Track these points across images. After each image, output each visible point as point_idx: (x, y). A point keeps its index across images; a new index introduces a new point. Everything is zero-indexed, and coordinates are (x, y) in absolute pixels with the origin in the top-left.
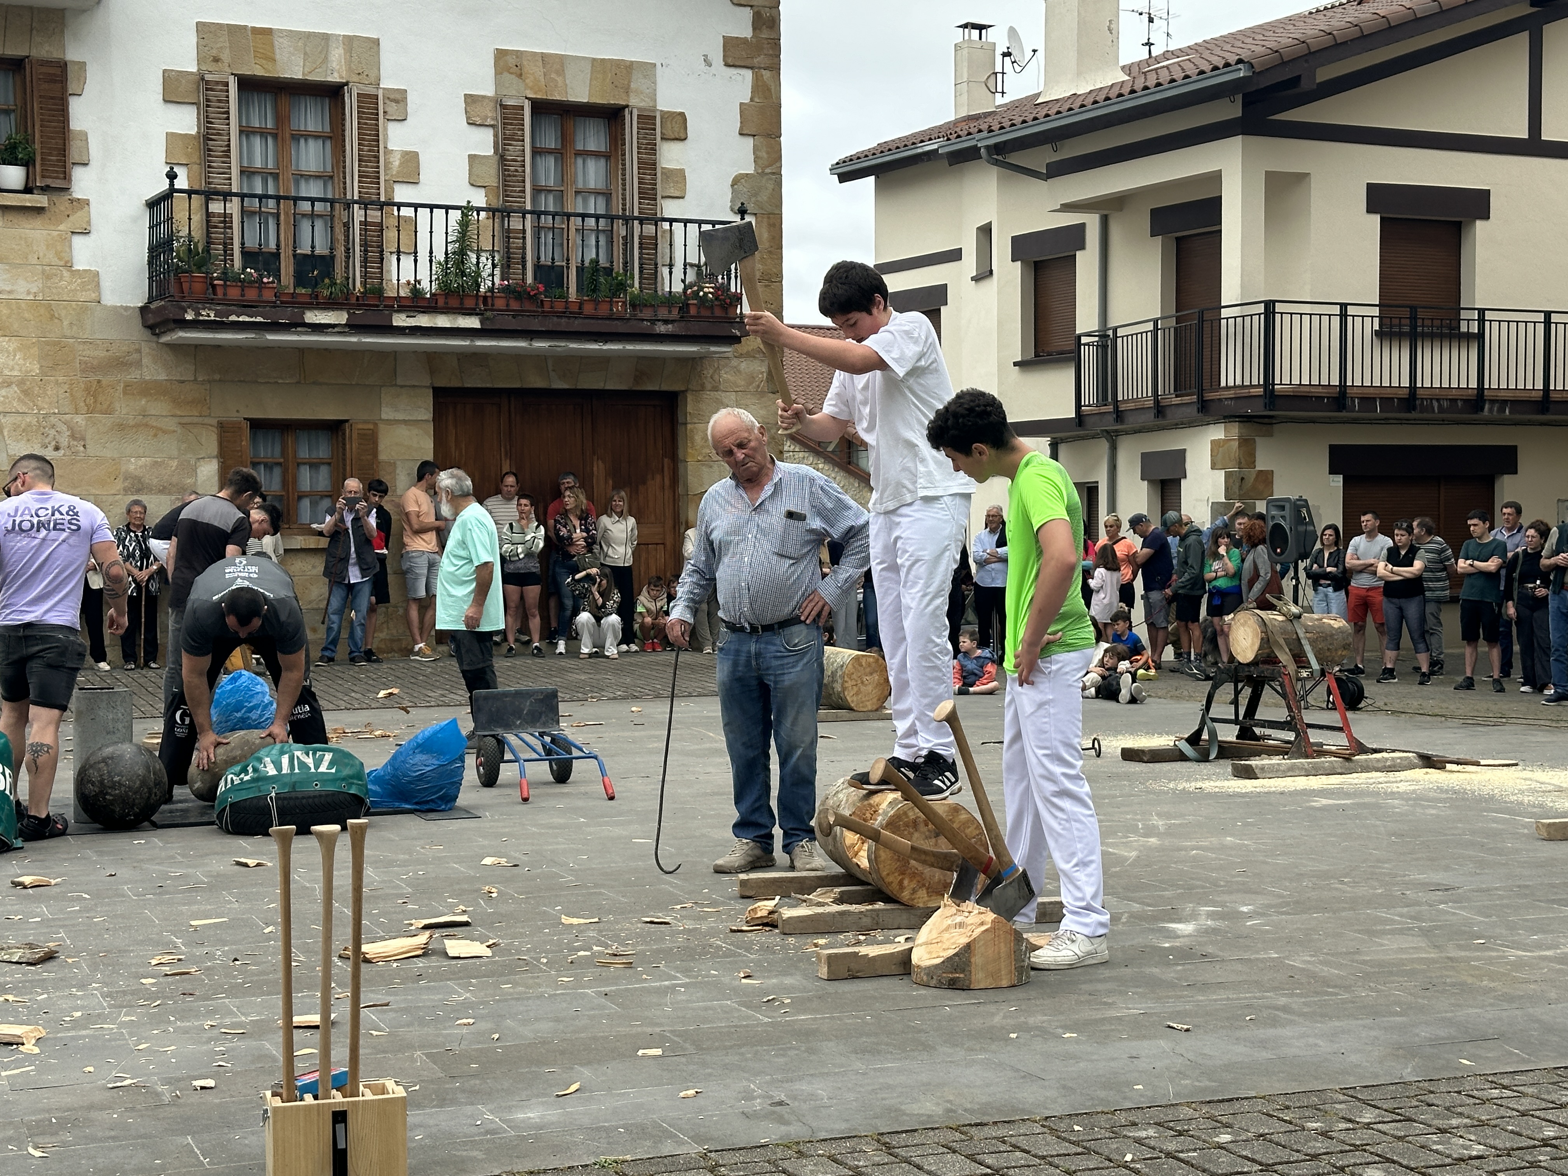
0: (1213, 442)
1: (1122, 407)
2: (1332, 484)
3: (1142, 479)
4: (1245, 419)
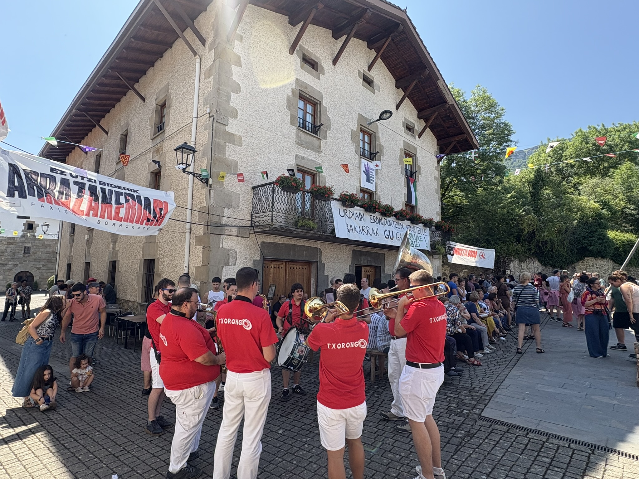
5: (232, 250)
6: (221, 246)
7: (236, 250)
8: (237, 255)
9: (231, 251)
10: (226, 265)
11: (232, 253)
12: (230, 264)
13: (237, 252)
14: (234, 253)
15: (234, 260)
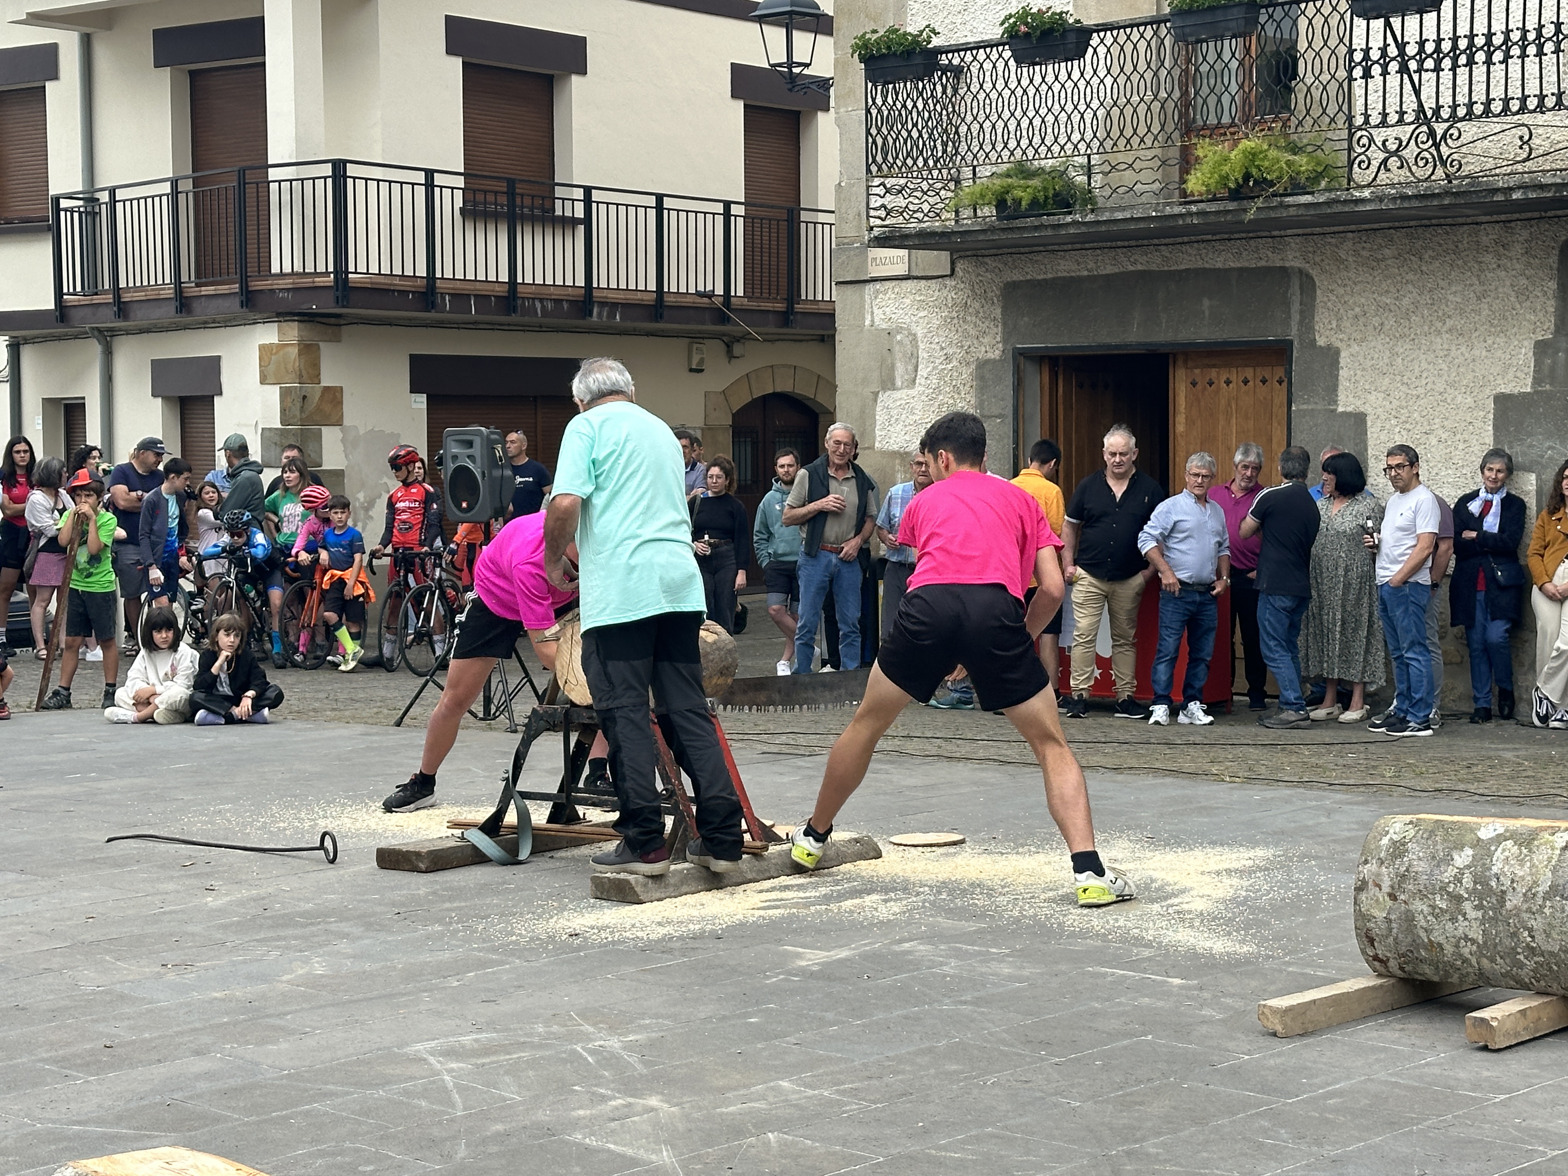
0: (262, 348)
1: (126, 297)
2: (414, 406)
3: (154, 395)
4: (306, 318)
5: (899, 329)
6: (867, 322)
7: (915, 329)
8: (917, 347)
9: (899, 337)
10: (884, 389)
11: (900, 342)
12: (899, 383)
13: (920, 335)
14: (907, 341)
15: (910, 368)
